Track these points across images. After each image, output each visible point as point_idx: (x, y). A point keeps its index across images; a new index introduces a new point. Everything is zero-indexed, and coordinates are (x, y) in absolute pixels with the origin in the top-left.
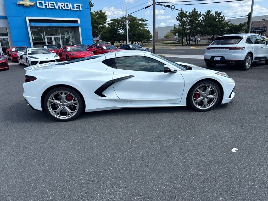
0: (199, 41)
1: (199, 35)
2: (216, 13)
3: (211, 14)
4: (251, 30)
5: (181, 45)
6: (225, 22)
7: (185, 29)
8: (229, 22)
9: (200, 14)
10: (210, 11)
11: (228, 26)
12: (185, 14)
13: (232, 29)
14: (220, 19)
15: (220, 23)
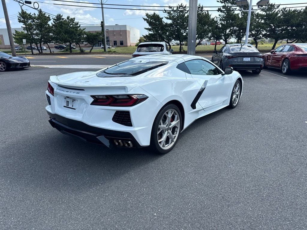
0: (46, 50)
1: (53, 42)
2: (68, 18)
3: (63, 19)
4: (106, 39)
5: (31, 54)
6: (80, 29)
7: (32, 34)
8: (84, 29)
9: (49, 17)
10: (61, 15)
11: (85, 33)
12: (29, 15)
13: (90, 37)
14: (74, 25)
15: (76, 30)
